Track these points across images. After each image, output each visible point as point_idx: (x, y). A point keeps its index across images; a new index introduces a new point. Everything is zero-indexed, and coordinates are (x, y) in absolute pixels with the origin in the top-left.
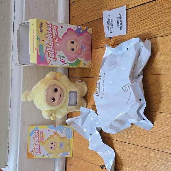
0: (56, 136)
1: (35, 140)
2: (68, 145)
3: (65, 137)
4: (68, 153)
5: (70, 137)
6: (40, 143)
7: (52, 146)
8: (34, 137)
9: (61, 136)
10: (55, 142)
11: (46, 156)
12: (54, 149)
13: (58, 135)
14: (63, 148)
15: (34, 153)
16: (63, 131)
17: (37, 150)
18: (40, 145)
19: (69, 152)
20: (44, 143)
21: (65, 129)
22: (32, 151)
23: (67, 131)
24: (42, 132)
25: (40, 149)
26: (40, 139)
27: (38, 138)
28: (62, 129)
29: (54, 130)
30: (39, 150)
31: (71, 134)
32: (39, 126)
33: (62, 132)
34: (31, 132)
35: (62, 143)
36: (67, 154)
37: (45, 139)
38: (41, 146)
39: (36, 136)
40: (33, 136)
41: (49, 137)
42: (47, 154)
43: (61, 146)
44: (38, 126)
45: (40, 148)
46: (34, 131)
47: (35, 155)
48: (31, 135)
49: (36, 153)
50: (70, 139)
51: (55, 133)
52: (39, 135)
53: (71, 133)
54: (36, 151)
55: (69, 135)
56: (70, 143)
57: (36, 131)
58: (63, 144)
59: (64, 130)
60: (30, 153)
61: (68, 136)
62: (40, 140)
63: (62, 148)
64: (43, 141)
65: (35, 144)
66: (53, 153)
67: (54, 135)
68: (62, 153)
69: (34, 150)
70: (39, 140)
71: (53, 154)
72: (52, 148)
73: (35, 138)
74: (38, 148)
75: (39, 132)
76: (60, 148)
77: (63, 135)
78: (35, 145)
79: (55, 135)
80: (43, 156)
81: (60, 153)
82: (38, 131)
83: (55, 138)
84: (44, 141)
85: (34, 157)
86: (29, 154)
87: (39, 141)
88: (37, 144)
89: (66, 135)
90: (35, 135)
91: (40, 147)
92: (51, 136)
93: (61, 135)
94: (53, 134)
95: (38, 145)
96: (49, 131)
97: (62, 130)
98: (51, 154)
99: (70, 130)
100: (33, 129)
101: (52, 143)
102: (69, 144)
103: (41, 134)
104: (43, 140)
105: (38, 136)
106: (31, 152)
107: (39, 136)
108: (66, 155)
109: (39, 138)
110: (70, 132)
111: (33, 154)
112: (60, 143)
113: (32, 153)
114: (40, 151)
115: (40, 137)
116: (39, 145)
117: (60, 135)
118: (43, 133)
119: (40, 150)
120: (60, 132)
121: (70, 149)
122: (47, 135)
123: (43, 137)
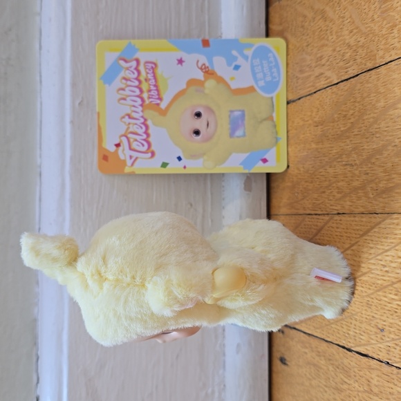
0: (210, 84)
1: (129, 102)
2: (265, 119)
3: (251, 90)
4: (266, 157)
5: (271, 87)
6: (149, 114)
7: (199, 124)
8: (123, 86)
9: (234, 86)
10: (210, 110)
11: (175, 168)
12: (208, 139)
13: (220, 80)
14: (244, 135)
15: (124, 153)
16: (240, 61)
17: (136, 140)
18: (149, 123)
19: (274, 150)
20: (163, 113)
21: (249, 52)
22: (118, 145)
23: (257, 62)
24: (153, 66)
25: (148, 135)
26: (145, 95)
27: (138, 92)
28: (234, 53)
29: (203, 60)
30: (145, 140)
31: (275, 74)
32: (137, 43)
33: (237, 67)
34: (107, 64)
35: (237, 114)
36: (265, 161)
37: (167, 98)
38: (154, 124)
39: (129, 83)
40: (118, 83)
41: (184, 86)
42: (179, 159)
43: (236, 124)
44: (134, 42)
45: (150, 131)
46: (122, 63)
47: (129, 162)
48: (108, 78)
49: (135, 154)
50: (274, 95)
51: (208, 72)
52: (142, 78)
53: (274, 70)
54: (134, 145)
55: (269, 79)
56: (274, 115)
57: (126, 61)
58: (243, 116)
59: (246, 58)
60: (108, 151)
61: (262, 83)
62: (147, 102)
63: (239, 133)
64: (158, 104)
65: (129, 116)
66: (204, 154)
67: (202, 79)
68: (244, 156)
69: (124, 139)
70: (143, 100)
71: (205, 157)
72: (197, 133)
73: (127, 92)
74: (141, 131)
75: (142, 68)
76: (232, 135)
77: (242, 79)
78: (127, 120)
79: (206, 79)
80: (164, 165)
81: (234, 154)
82: (138, 61)
83: (207, 91)
84: (163, 105)
85: (127, 170)
86: (105, 158)
87: (142, 105)
88: (134, 115)
89: (256, 80)
90: (125, 79)
91: (147, 127)
92: (192, 82)
93: (232, 79)
94: (200, 75)
95: (142, 120)
96: (180, 62)
97: (235, 58)
98: (194, 156)
99: (272, 59)
100: (117, 54)
101: (198, 115)
102: (270, 118)
103: (150, 76)
104: (160, 99)
105: (136, 83)
106: (113, 149)
107: (140, 82)
108: (261, 162)
109: (141, 91)
110: (270, 68)
111: (122, 157)
112: (232, 111)
113: (116, 151)
114: (149, 145)
115: (145, 86)
116: (145, 120)
117: (227, 79)
118: (159, 71)
119: (150, 139)
120: (229, 64)
121: (277, 140)
122: (173, 80)
123: (161, 88)
